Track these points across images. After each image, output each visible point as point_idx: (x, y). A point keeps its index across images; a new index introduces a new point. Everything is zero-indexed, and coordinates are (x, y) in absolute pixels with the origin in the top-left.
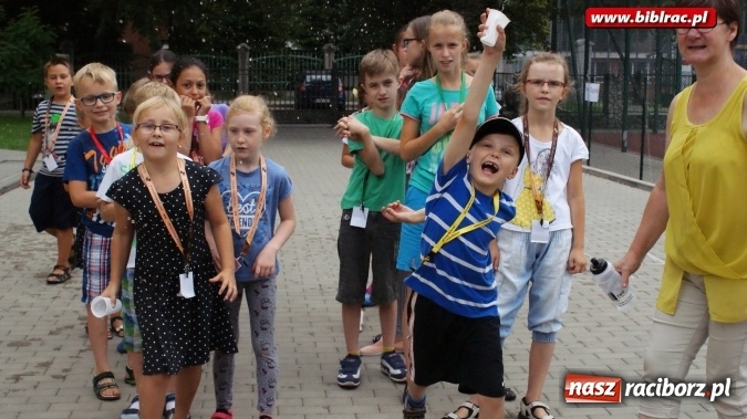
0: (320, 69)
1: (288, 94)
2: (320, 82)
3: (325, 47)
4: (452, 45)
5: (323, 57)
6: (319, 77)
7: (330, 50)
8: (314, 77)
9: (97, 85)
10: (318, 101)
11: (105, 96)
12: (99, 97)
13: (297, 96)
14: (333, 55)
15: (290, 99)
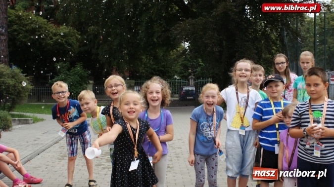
0: (188, 85)
1: (176, 95)
2: (189, 90)
3: (190, 77)
4: (308, 63)
5: (189, 81)
6: (188, 88)
7: (192, 78)
8: (186, 88)
9: (60, 88)
10: (188, 98)
11: (63, 92)
12: (60, 92)
13: (180, 96)
14: (193, 80)
15: (177, 97)
